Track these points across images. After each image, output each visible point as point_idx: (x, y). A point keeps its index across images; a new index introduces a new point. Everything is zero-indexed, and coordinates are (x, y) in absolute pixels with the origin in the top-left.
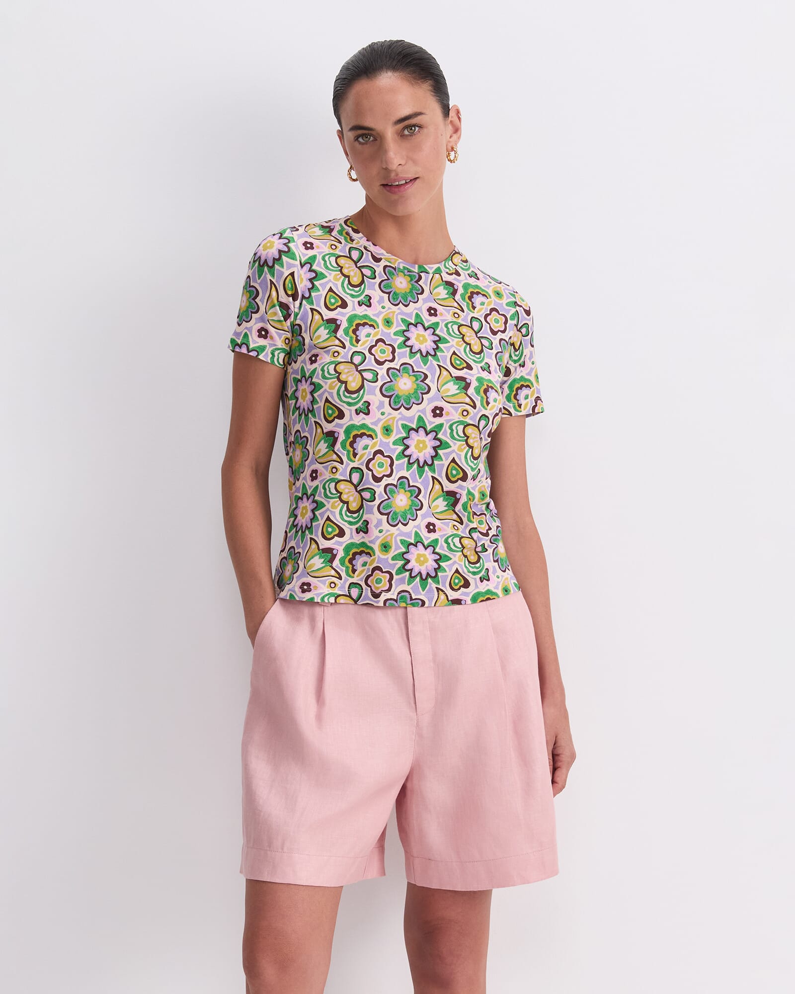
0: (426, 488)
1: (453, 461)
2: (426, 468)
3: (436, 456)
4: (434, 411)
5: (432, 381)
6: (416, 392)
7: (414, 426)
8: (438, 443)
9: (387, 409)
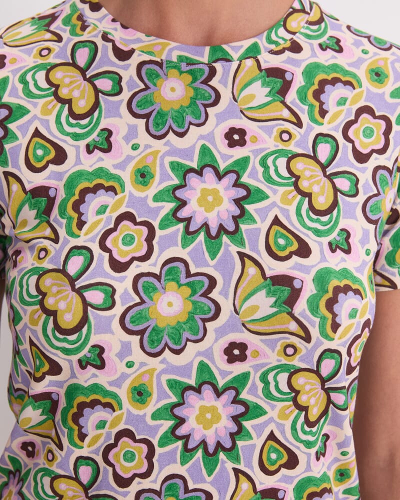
0: (222, 492)
1: (272, 437)
3: (239, 432)
4: (228, 351)
5: (224, 293)
6: (191, 317)
7: (192, 382)
8: (241, 409)
9: (138, 355)
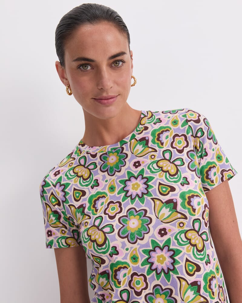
0: (176, 287)
1: (187, 260)
2: (171, 273)
3: (174, 262)
4: (160, 233)
5: (151, 213)
6: (142, 225)
7: (151, 248)
8: (172, 253)
9: (129, 245)
